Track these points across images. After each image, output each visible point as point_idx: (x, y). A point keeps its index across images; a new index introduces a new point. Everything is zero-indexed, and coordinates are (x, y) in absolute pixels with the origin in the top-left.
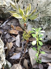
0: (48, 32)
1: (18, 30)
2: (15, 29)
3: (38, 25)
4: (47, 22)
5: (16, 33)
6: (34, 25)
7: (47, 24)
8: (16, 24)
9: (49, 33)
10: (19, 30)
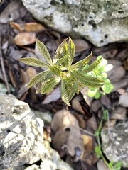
0: (108, 26)
1: (32, 32)
2: (24, 31)
3: (81, 13)
4: (103, 9)
5: (29, 39)
6: (68, 14)
7: (104, 12)
8: (20, 13)
9: (111, 29)
10: (34, 29)
